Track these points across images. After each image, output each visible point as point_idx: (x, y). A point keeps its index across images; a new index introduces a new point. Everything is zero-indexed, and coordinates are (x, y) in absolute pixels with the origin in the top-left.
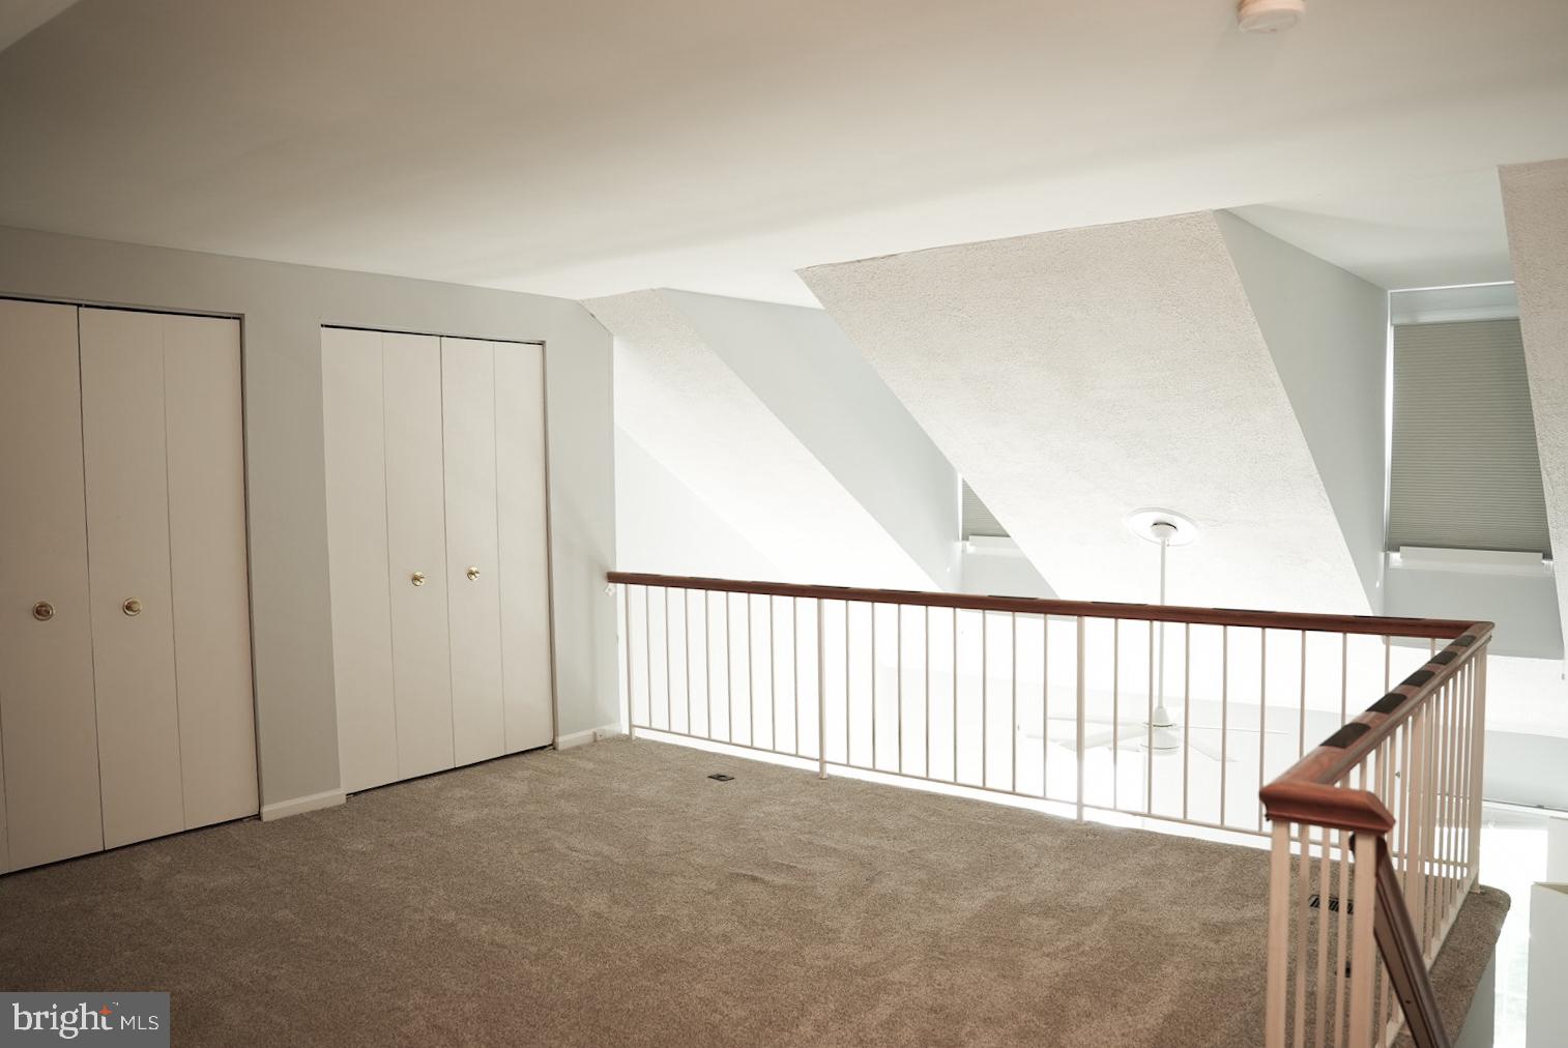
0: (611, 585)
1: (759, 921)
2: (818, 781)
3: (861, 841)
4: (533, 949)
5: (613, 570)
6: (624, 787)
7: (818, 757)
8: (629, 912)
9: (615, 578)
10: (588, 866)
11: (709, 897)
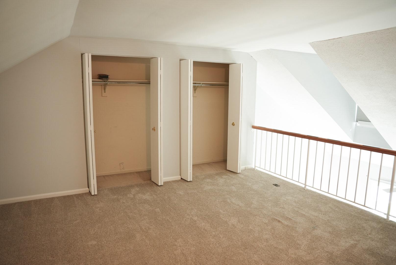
0: (253, 129)
1: (278, 236)
2: (303, 191)
3: (313, 213)
4: (214, 233)
5: (254, 125)
6: (250, 184)
7: (304, 184)
8: (242, 226)
9: (254, 127)
10: (234, 208)
11: (265, 225)
